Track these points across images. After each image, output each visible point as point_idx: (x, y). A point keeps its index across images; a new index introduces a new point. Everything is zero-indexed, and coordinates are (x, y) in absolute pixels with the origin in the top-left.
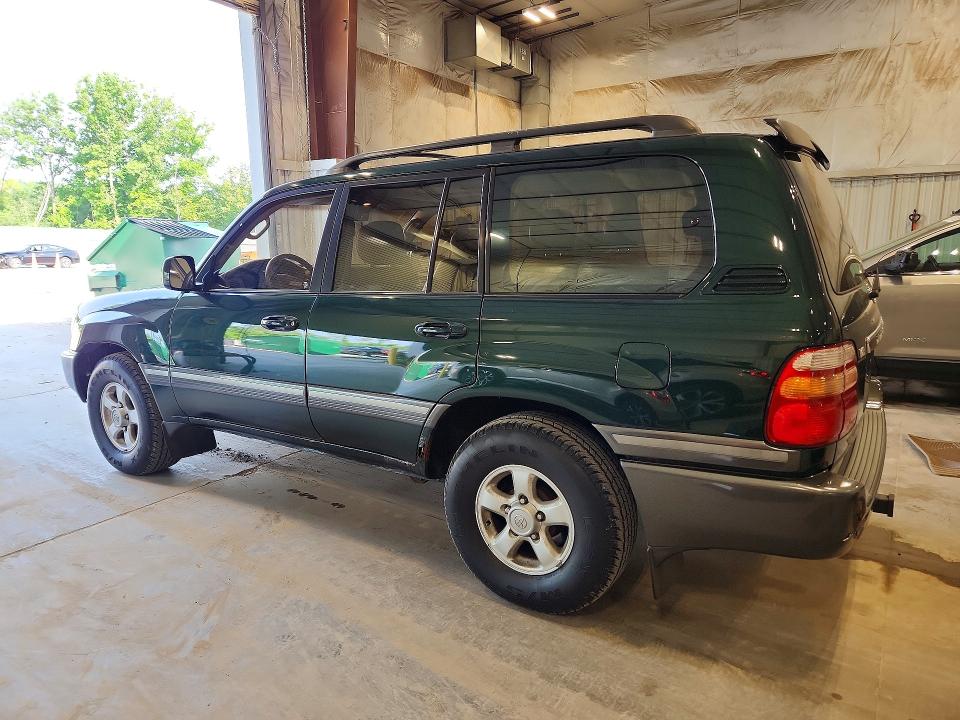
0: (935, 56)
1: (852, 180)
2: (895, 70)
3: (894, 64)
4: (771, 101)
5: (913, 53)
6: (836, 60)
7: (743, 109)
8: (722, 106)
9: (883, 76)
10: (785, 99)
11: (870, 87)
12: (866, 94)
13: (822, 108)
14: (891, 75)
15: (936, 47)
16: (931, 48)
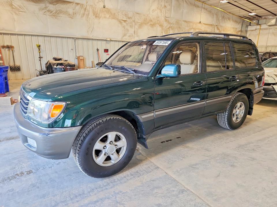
0: (96, 10)
1: (83, 39)
2: (88, 11)
3: (88, 9)
4: (58, 12)
5: (92, 8)
6: (74, 4)
7: (50, 12)
8: (43, 9)
9: (86, 12)
10: (62, 12)
11: (84, 14)
12: (83, 16)
13: (73, 17)
14: (88, 12)
15: (96, 8)
16: (95, 8)
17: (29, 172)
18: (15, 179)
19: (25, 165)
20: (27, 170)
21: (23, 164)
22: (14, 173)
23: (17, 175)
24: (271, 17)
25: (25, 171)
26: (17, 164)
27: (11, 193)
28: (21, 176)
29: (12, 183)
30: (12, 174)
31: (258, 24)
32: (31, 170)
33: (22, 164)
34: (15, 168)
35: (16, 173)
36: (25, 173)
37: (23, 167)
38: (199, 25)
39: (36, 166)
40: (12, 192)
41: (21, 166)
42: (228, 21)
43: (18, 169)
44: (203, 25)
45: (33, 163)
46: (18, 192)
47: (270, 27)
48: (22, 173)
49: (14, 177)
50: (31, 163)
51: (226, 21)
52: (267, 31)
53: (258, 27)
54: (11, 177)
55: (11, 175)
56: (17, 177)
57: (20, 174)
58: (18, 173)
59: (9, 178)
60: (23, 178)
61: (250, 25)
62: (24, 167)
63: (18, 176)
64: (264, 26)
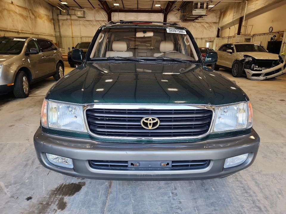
24: (77, 9)
31: (68, 14)
38: (12, 6)
42: (40, 6)
44: (16, 6)
47: (80, 19)
51: (38, 6)
52: (78, 22)
53: (69, 17)
61: (61, 14)
64: (73, 17)
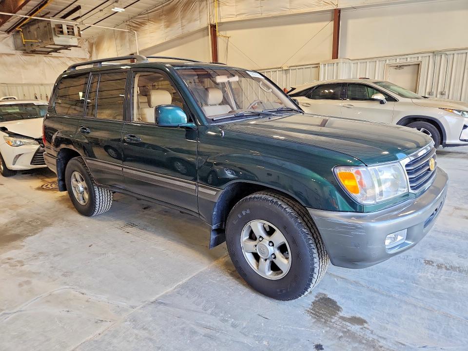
17: (429, 262)
18: (452, 264)
19: (429, 274)
20: (431, 266)
21: (430, 278)
22: (451, 273)
23: (447, 269)
25: (434, 267)
26: (439, 284)
27: (462, 255)
28: (443, 264)
29: (458, 264)
30: (452, 274)
32: (425, 264)
33: (433, 279)
34: (446, 280)
35: (448, 271)
36: (435, 264)
37: (434, 274)
39: (414, 265)
40: (460, 255)
41: (434, 276)
43: (441, 275)
45: (416, 271)
46: (454, 252)
48: (439, 267)
49: (453, 268)
50: (419, 272)
54: (456, 271)
55: (455, 272)
56: (448, 265)
57: (442, 268)
58: (444, 270)
59: (460, 271)
60: (441, 260)
62: (432, 272)
63: (446, 267)
